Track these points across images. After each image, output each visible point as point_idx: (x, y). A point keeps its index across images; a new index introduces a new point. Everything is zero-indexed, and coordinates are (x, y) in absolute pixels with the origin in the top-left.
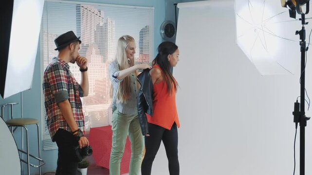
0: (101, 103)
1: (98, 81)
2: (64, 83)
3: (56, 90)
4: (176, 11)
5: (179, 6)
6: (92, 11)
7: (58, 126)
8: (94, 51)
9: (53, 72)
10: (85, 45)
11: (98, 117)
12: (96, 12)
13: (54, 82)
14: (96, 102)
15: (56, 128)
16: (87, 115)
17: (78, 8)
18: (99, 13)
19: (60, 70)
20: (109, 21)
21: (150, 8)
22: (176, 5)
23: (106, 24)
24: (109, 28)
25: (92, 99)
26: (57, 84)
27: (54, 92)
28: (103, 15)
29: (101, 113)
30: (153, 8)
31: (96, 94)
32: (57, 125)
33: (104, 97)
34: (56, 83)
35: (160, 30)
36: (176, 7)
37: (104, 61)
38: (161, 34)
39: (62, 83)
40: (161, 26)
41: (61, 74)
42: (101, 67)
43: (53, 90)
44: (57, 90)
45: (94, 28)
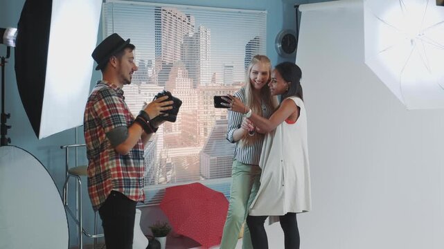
0: (189, 145)
1: (186, 114)
2: (122, 116)
3: (110, 125)
4: (298, 15)
5: (302, 8)
6: (178, 17)
7: (110, 188)
8: (180, 72)
9: (103, 100)
10: (167, 64)
11: (185, 164)
12: (184, 17)
13: (106, 114)
14: (182, 144)
15: (107, 190)
16: (170, 162)
17: (158, 12)
18: (187, 19)
19: (113, 97)
20: (203, 29)
21: (260, 12)
22: (298, 6)
23: (197, 35)
24: (202, 39)
25: (177, 140)
26: (112, 117)
27: (108, 129)
28: (193, 22)
29: (189, 158)
30: (266, 12)
31: (183, 132)
32: (108, 186)
33: (194, 136)
34: (110, 116)
35: (276, 42)
36: (297, 10)
37: (195, 87)
38: (276, 48)
39: (119, 115)
40: (277, 38)
41: (115, 102)
42: (190, 95)
43: (105, 127)
44: (113, 127)
45: (181, 40)
